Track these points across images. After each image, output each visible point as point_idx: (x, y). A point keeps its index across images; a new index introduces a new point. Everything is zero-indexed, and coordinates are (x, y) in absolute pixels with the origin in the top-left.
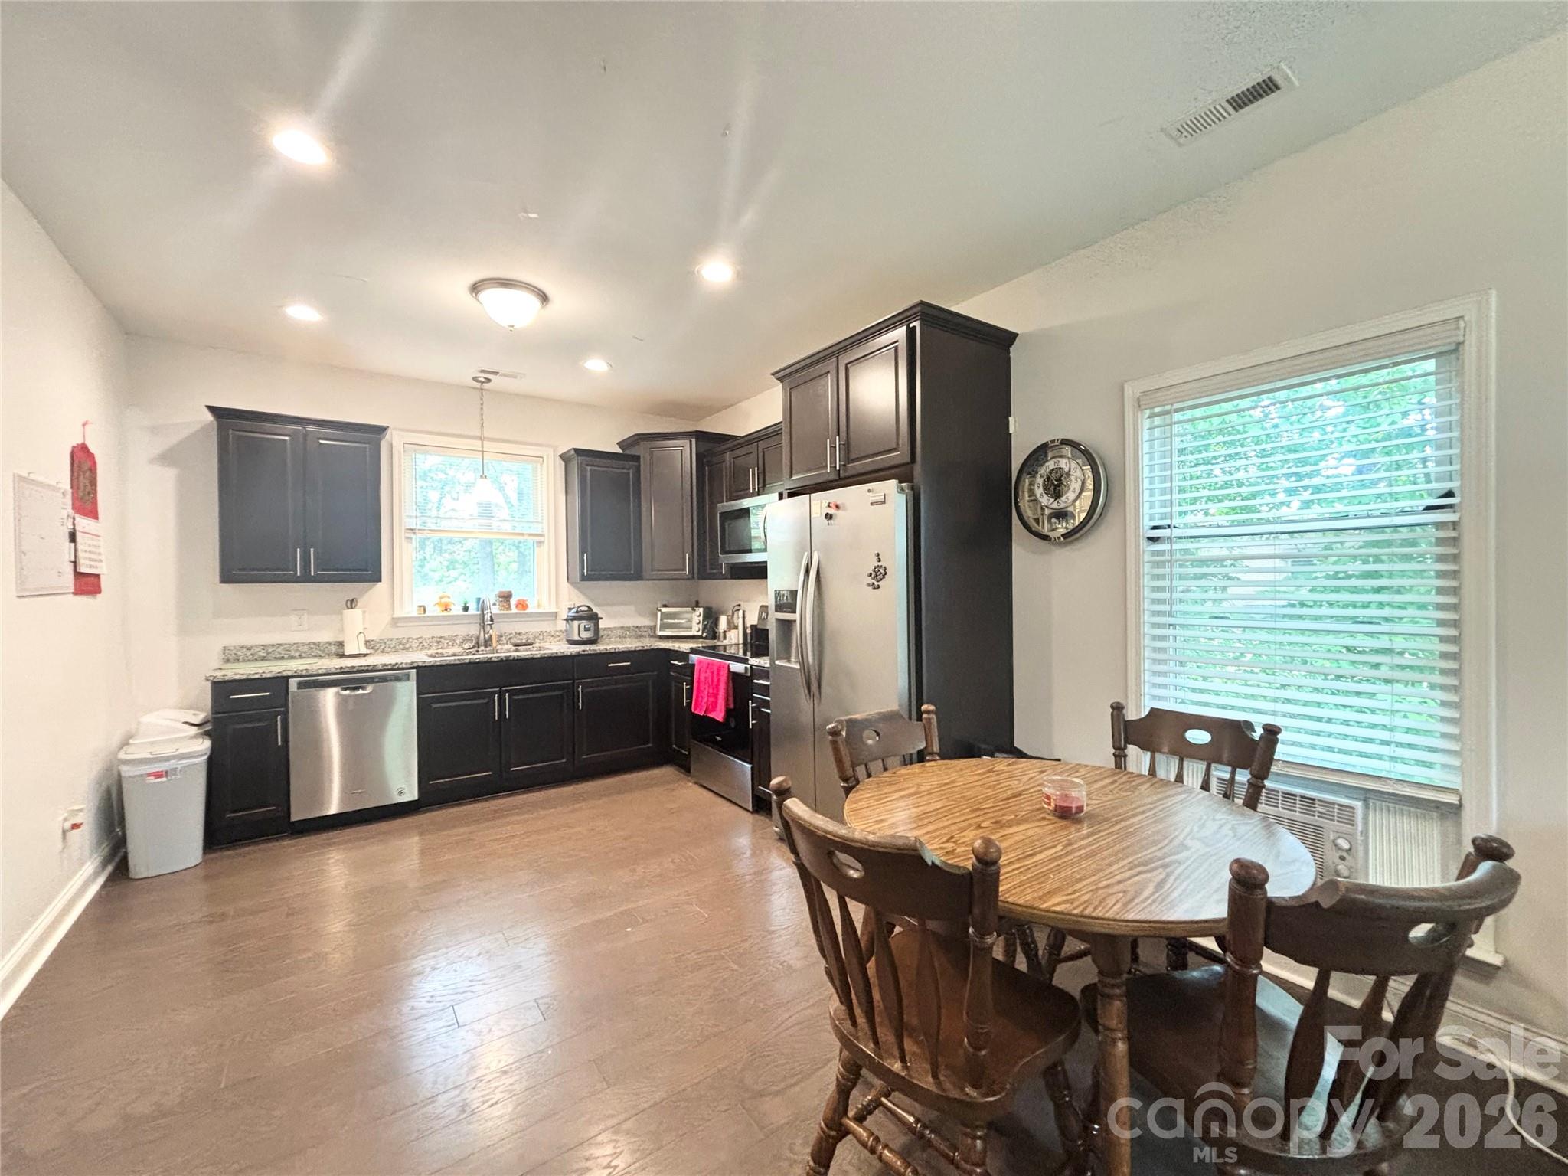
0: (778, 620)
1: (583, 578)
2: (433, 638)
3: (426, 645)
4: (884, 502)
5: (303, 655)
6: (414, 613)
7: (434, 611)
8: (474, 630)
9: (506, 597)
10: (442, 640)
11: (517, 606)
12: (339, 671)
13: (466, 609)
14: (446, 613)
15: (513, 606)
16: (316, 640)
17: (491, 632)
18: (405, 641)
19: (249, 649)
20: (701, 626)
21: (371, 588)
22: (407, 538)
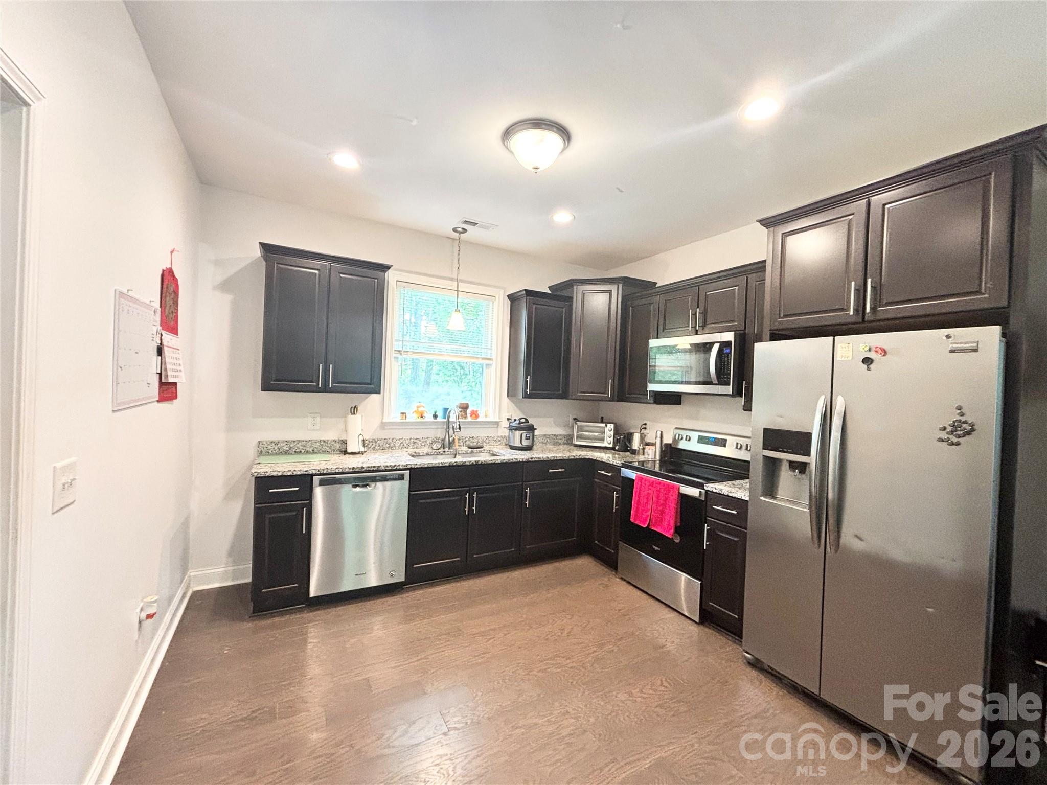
0: (765, 457)
1: (526, 396)
2: (411, 439)
3: (405, 444)
4: (975, 350)
5: (315, 450)
6: (398, 419)
7: (412, 417)
8: (440, 434)
9: (464, 408)
10: (417, 441)
11: (471, 416)
12: (351, 470)
13: (435, 416)
14: (422, 420)
15: (469, 415)
16: (325, 438)
17: (454, 436)
18: (390, 441)
19: (276, 444)
20: (612, 439)
21: (367, 398)
22: (395, 358)
